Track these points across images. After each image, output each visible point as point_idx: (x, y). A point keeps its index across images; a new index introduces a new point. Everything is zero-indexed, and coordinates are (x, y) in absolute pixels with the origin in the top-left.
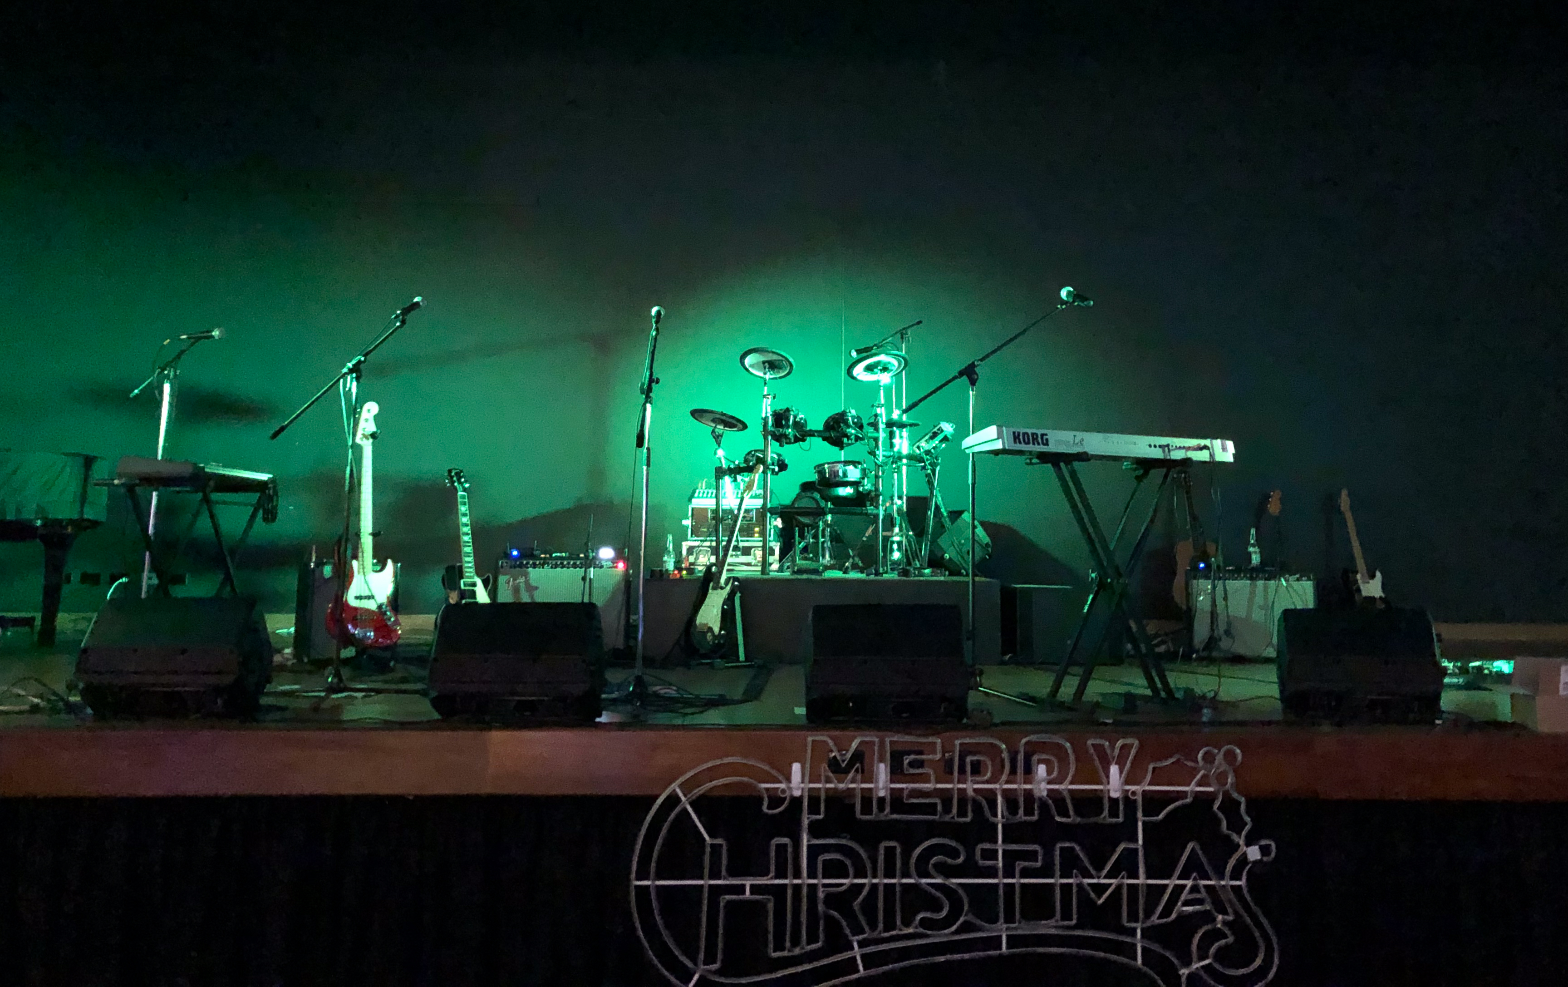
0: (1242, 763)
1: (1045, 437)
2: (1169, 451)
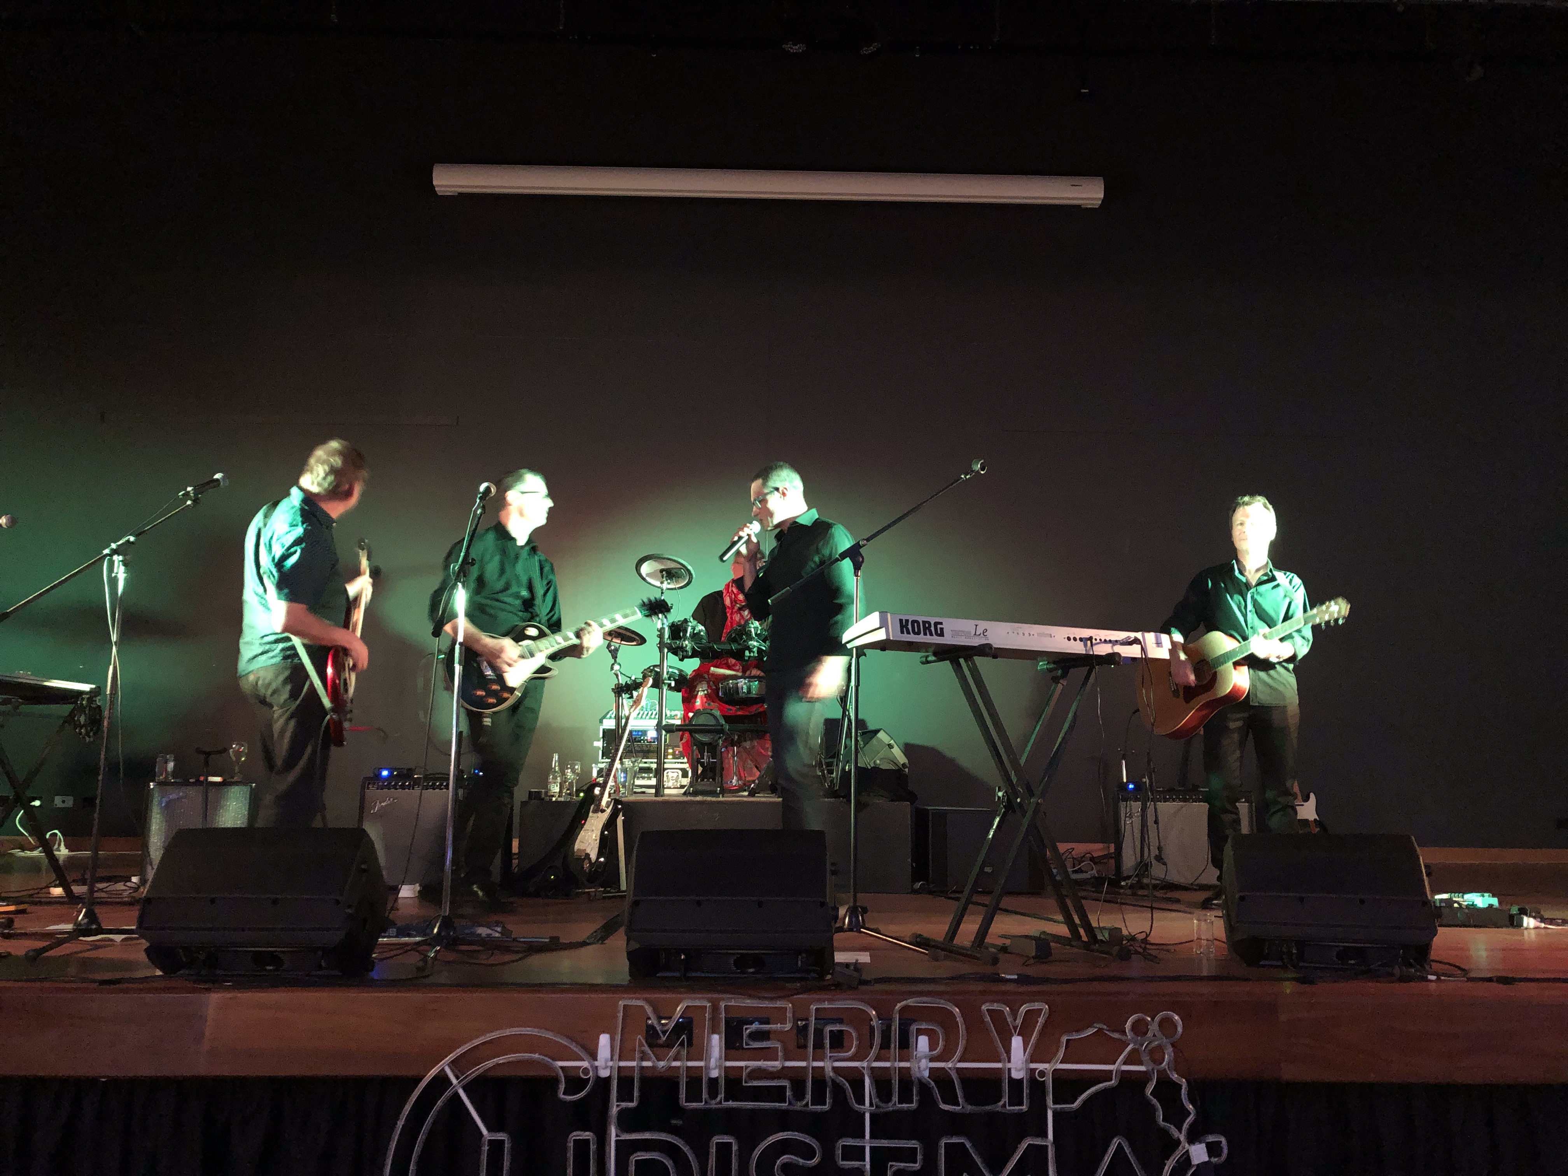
0: (1183, 1036)
1: (939, 626)
2: (1092, 645)
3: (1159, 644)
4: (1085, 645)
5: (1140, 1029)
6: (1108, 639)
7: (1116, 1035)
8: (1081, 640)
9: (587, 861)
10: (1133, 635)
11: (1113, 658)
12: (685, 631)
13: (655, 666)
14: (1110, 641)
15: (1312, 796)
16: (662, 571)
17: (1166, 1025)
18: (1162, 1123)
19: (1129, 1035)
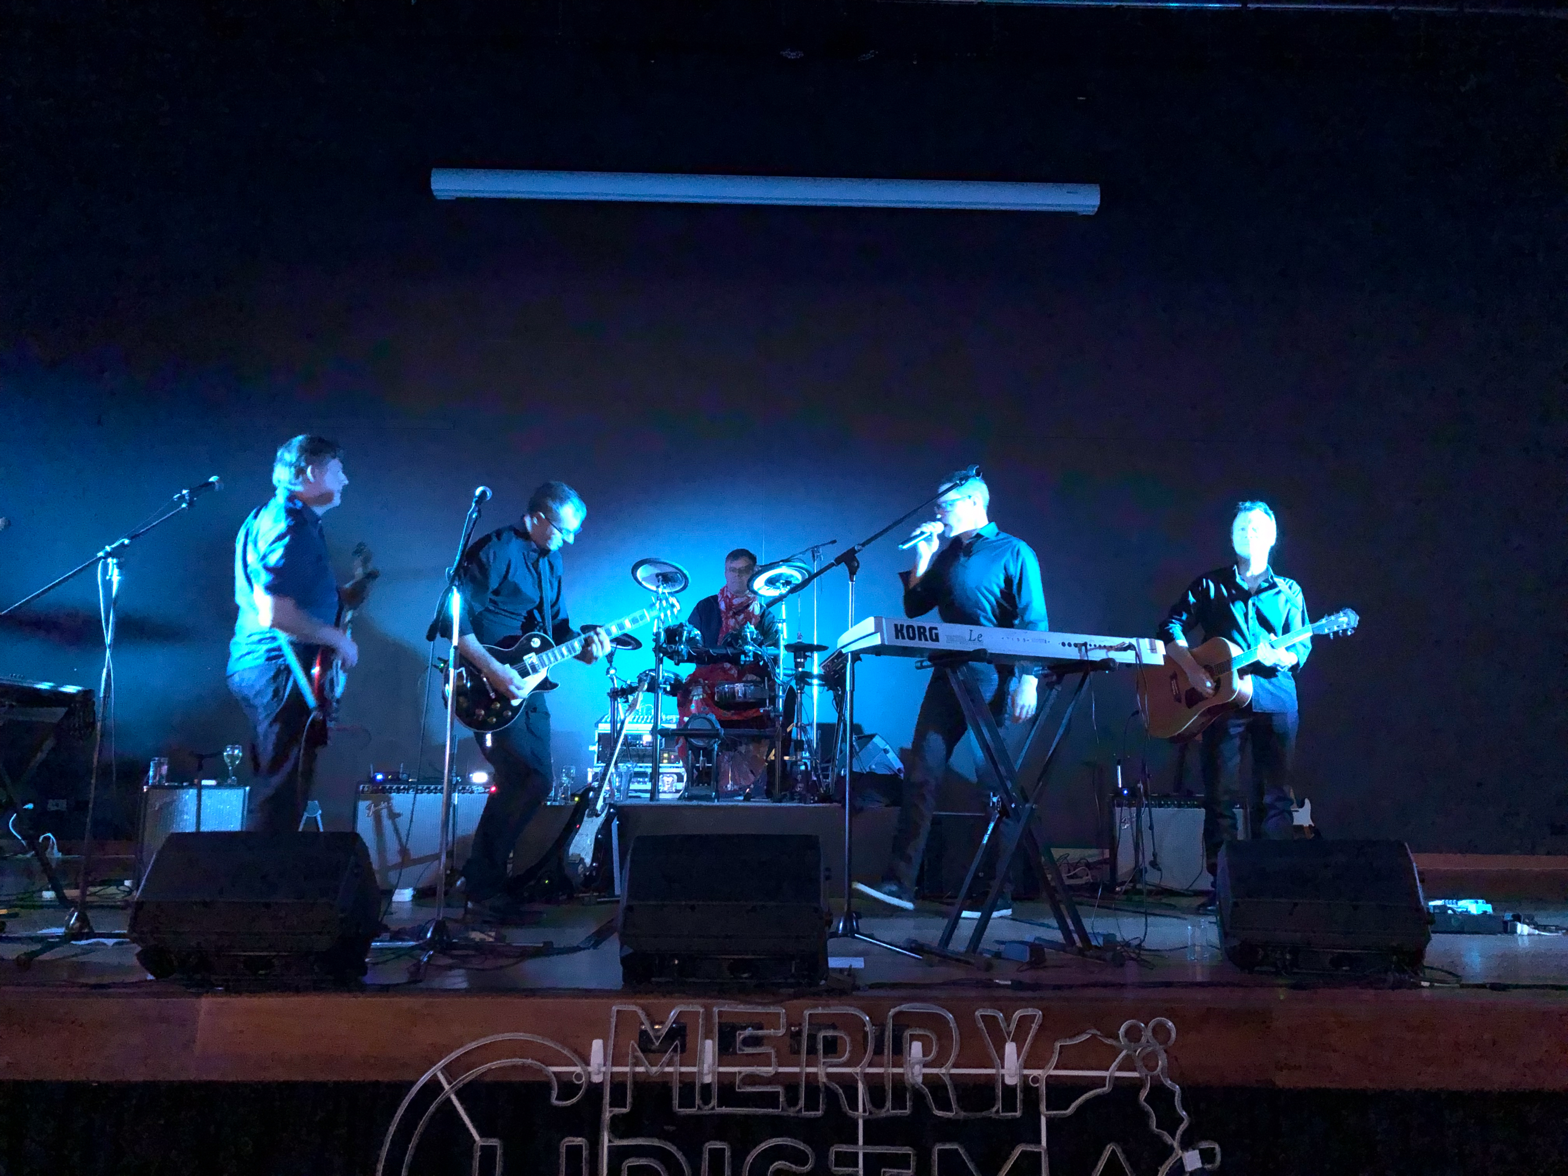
0: (1176, 1039)
1: (934, 631)
2: (1086, 651)
3: (1153, 650)
4: (1080, 650)
6: (1102, 645)
8: (1076, 645)
9: (581, 866)
10: (1127, 641)
11: (1107, 664)
12: (681, 636)
13: (651, 670)
14: (1105, 647)
15: (1307, 801)
16: (657, 575)
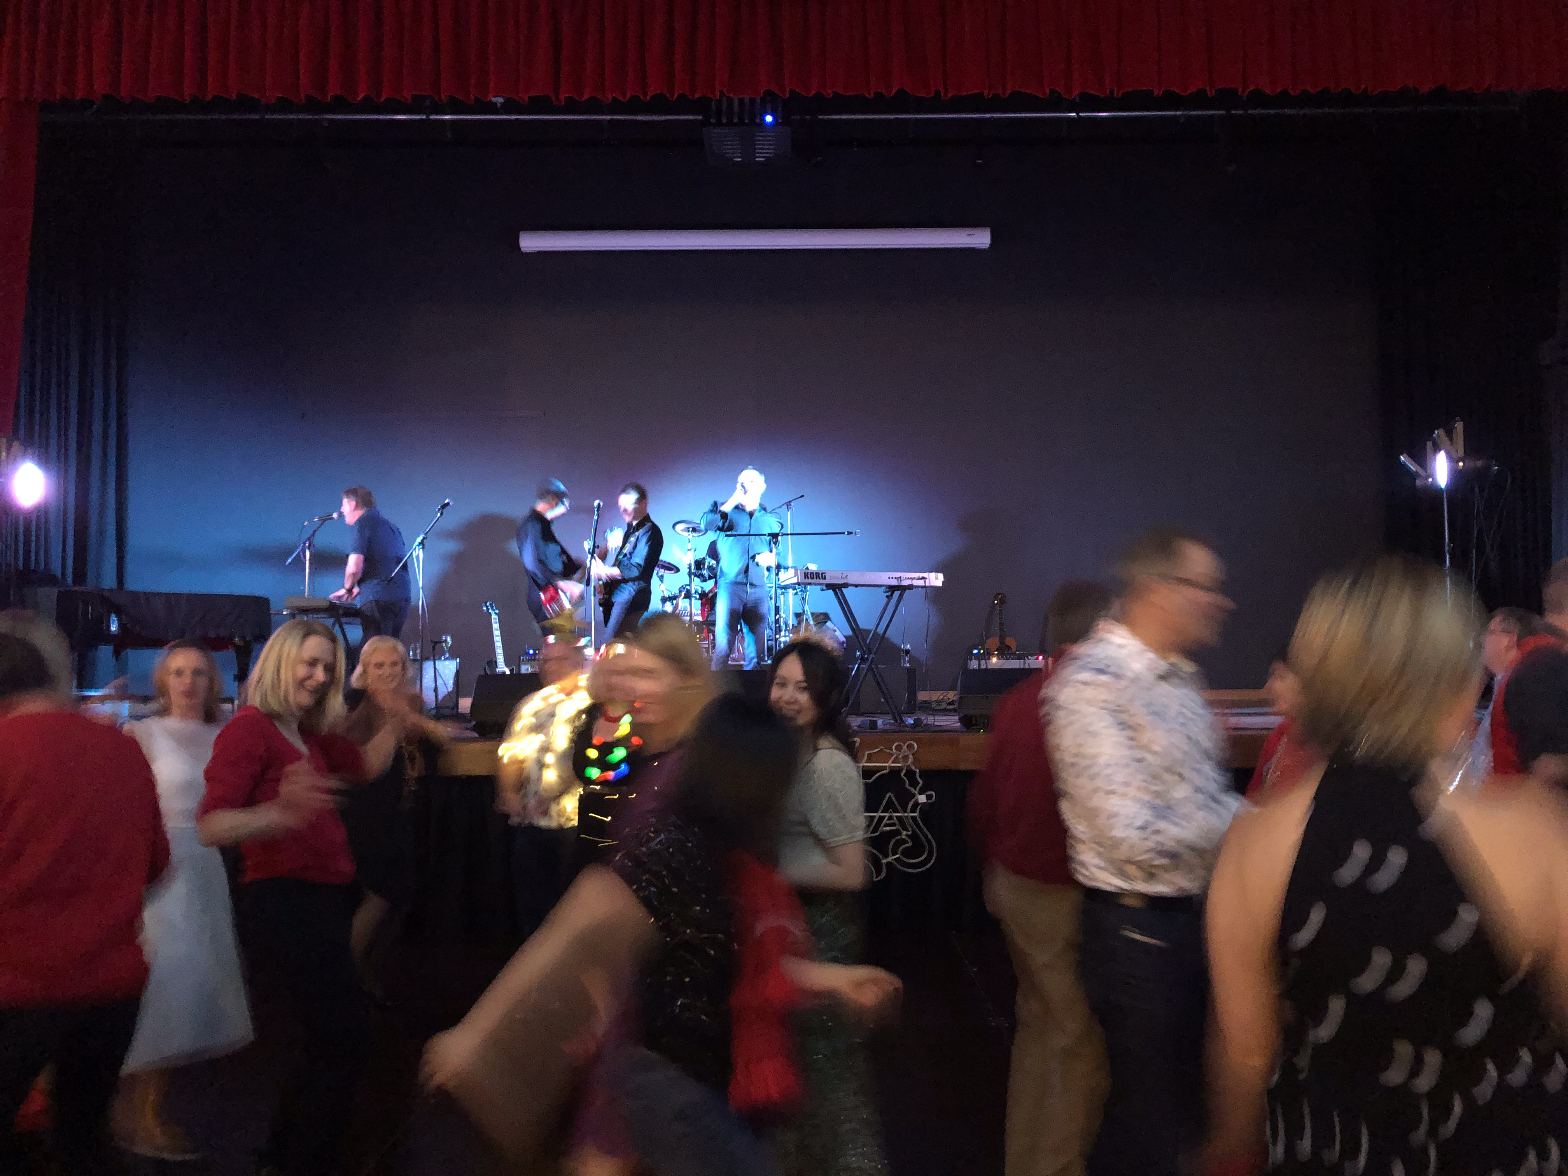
0: (917, 751)
1: (824, 575)
2: (901, 581)
3: (937, 578)
4: (898, 581)
5: (898, 748)
6: (910, 577)
7: (888, 751)
8: (895, 578)
10: (921, 575)
11: (910, 587)
12: (704, 565)
13: (686, 585)
14: (911, 578)
16: (689, 528)
17: (910, 747)
18: (908, 787)
19: (894, 751)
